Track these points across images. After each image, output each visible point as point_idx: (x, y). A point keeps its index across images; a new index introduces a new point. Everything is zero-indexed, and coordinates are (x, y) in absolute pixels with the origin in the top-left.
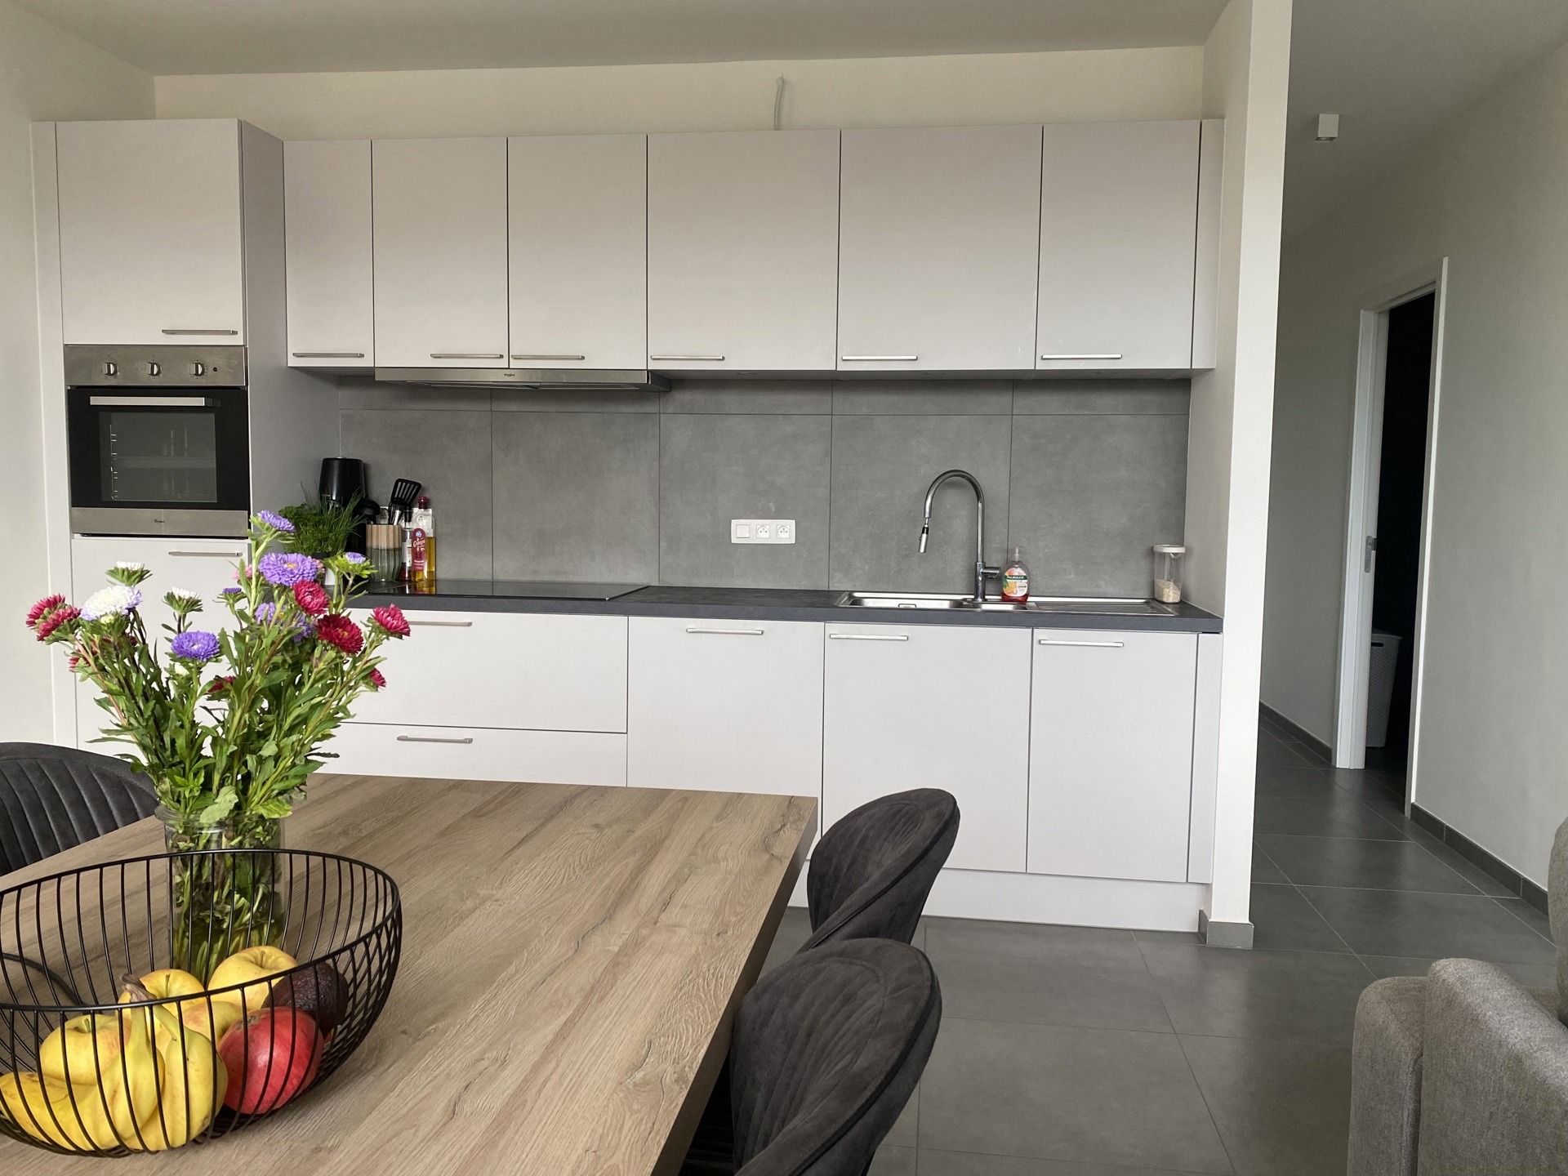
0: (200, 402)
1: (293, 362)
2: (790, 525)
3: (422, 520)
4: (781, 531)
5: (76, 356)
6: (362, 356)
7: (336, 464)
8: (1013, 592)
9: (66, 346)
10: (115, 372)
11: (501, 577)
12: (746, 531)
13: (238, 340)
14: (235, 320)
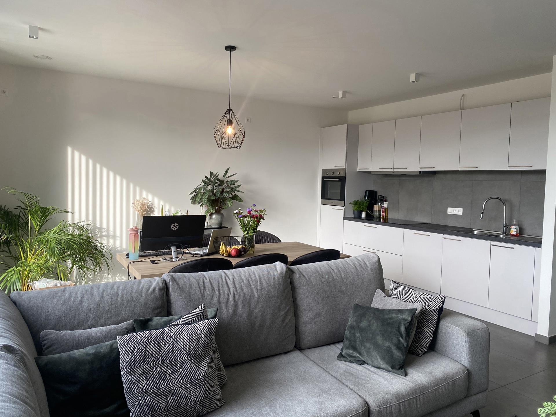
0: (338, 180)
1: (358, 170)
2: (462, 209)
3: (385, 205)
4: (458, 211)
5: (324, 171)
6: (369, 169)
7: (368, 191)
8: (512, 233)
9: (322, 169)
10: (328, 174)
11: (400, 218)
12: (451, 211)
13: (344, 167)
14: (344, 164)
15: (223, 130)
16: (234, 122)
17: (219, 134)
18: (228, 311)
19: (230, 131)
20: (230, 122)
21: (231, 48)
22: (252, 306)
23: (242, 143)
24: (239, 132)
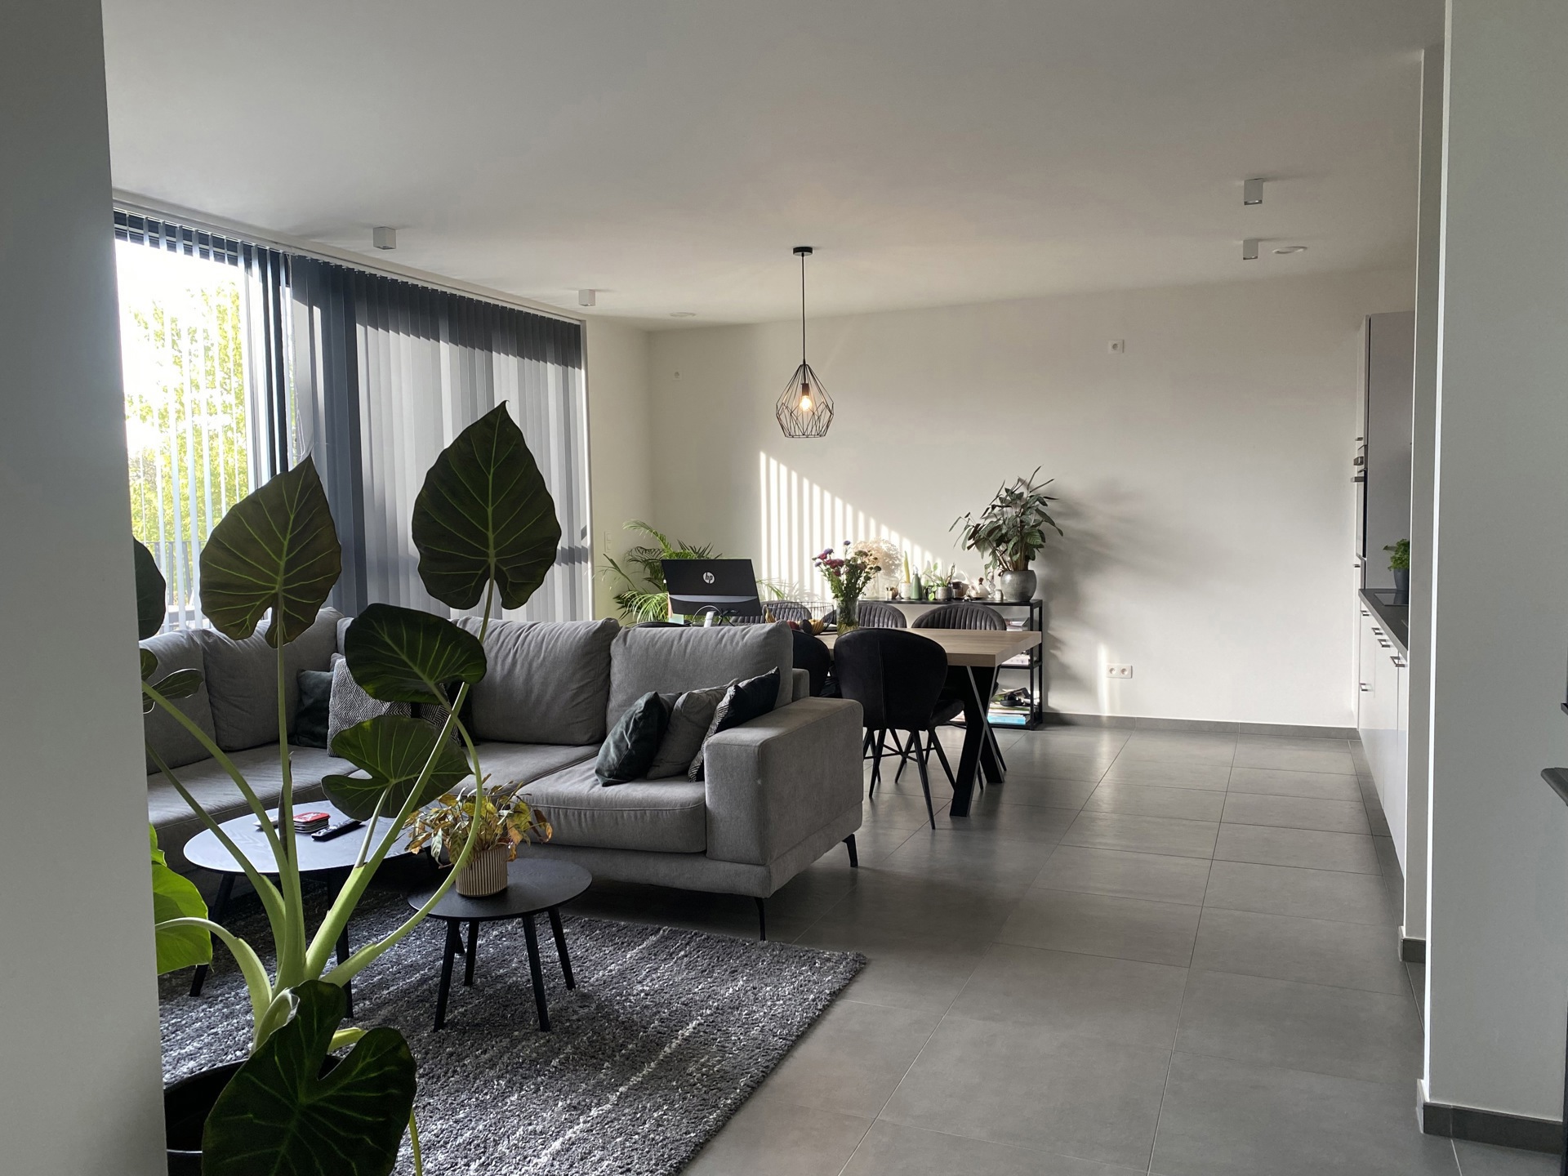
15: (793, 405)
16: (813, 389)
17: (786, 411)
18: (503, 669)
19: (806, 404)
20: (806, 388)
21: (803, 250)
22: (534, 668)
23: (828, 427)
24: (823, 406)
